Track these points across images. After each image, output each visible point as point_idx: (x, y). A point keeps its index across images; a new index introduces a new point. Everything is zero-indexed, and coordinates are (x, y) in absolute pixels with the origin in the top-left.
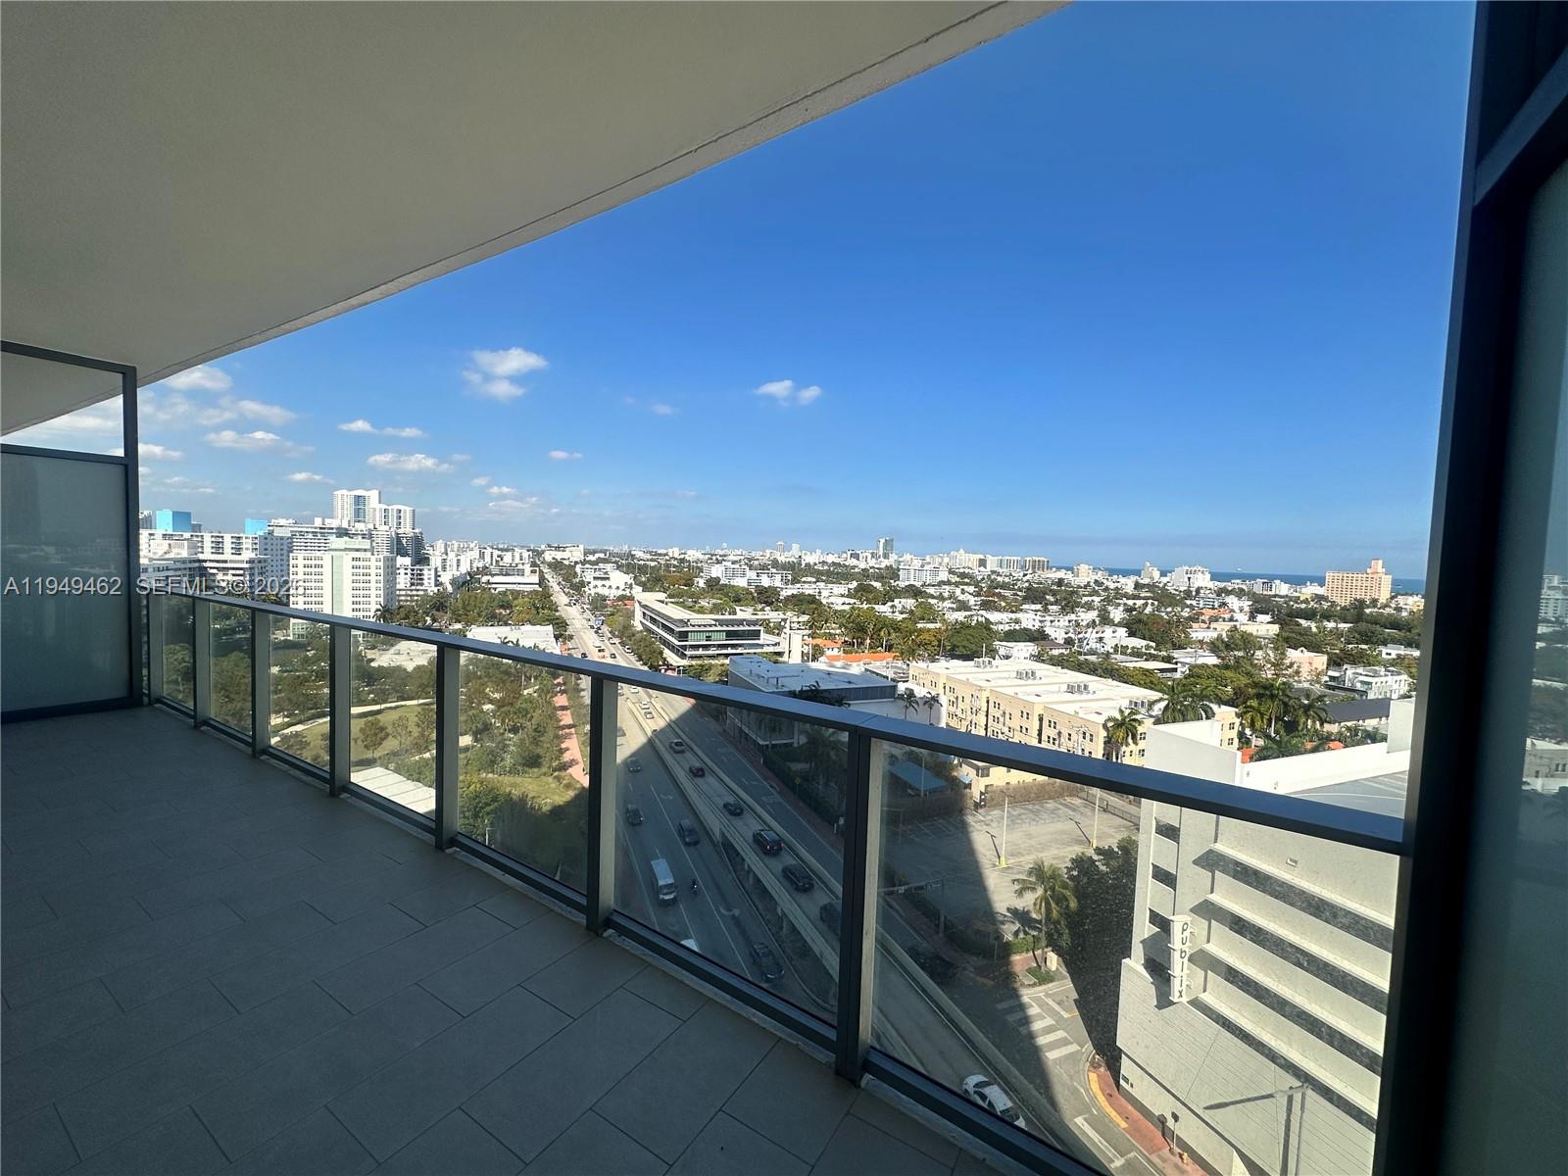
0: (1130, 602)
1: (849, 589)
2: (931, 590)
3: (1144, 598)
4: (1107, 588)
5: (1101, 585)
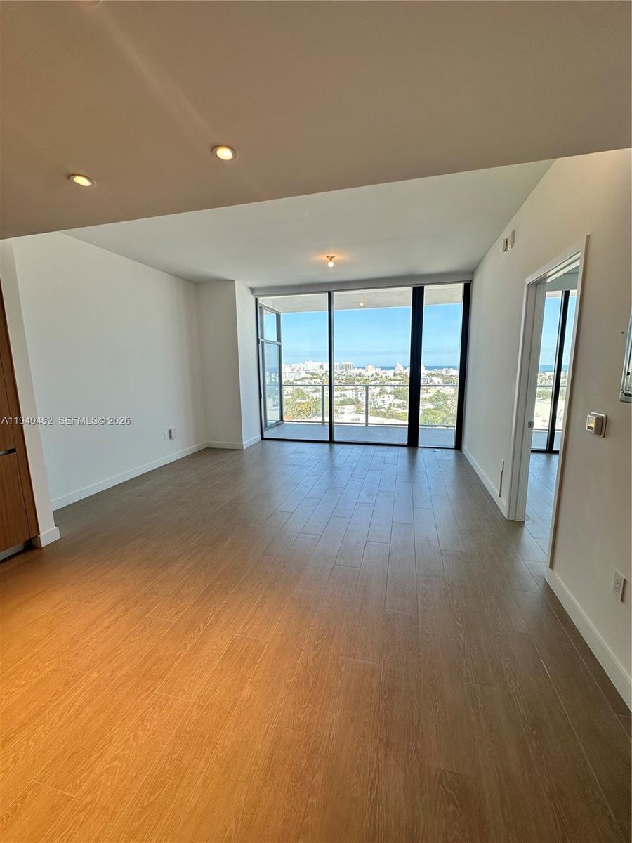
4: (382, 377)
5: (378, 375)
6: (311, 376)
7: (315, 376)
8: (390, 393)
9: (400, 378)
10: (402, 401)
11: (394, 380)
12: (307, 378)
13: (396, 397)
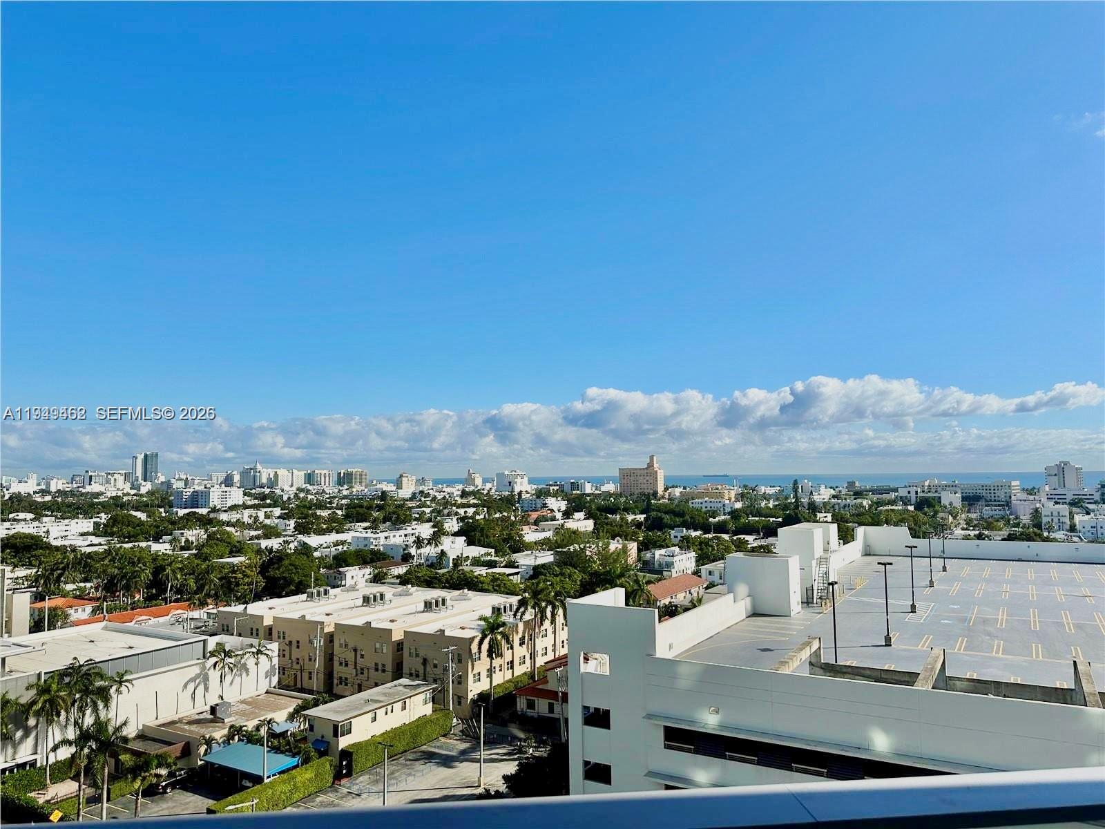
0: (461, 511)
1: (97, 525)
2: (224, 517)
3: (474, 506)
4: (434, 499)
5: (428, 495)
6: (256, 502)
7: (268, 501)
8: (456, 534)
9: (475, 501)
10: (483, 550)
11: (463, 506)
12: (246, 507)
13: (470, 542)
